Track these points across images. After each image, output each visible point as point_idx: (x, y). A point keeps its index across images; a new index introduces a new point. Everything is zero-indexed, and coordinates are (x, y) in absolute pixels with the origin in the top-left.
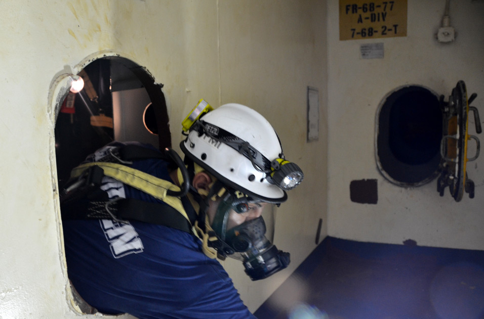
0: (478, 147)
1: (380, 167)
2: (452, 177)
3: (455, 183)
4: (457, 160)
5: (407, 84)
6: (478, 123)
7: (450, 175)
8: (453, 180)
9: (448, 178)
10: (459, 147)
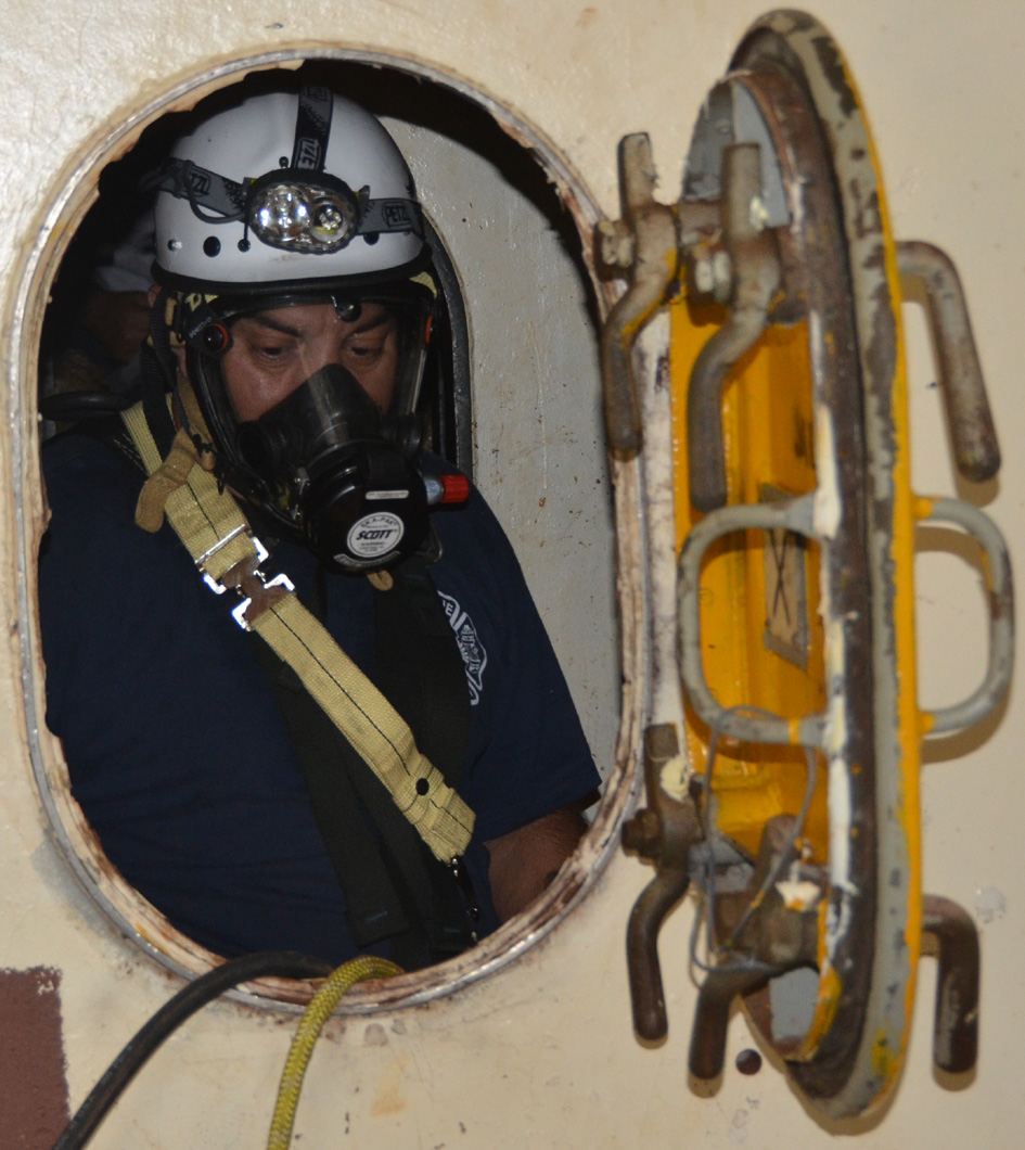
0: (999, 605)
1: (86, 851)
2: (796, 893)
3: (830, 941)
4: (836, 731)
5: (274, 38)
6: (965, 387)
7: (783, 875)
8: (809, 917)
9: (775, 897)
10: (841, 607)
